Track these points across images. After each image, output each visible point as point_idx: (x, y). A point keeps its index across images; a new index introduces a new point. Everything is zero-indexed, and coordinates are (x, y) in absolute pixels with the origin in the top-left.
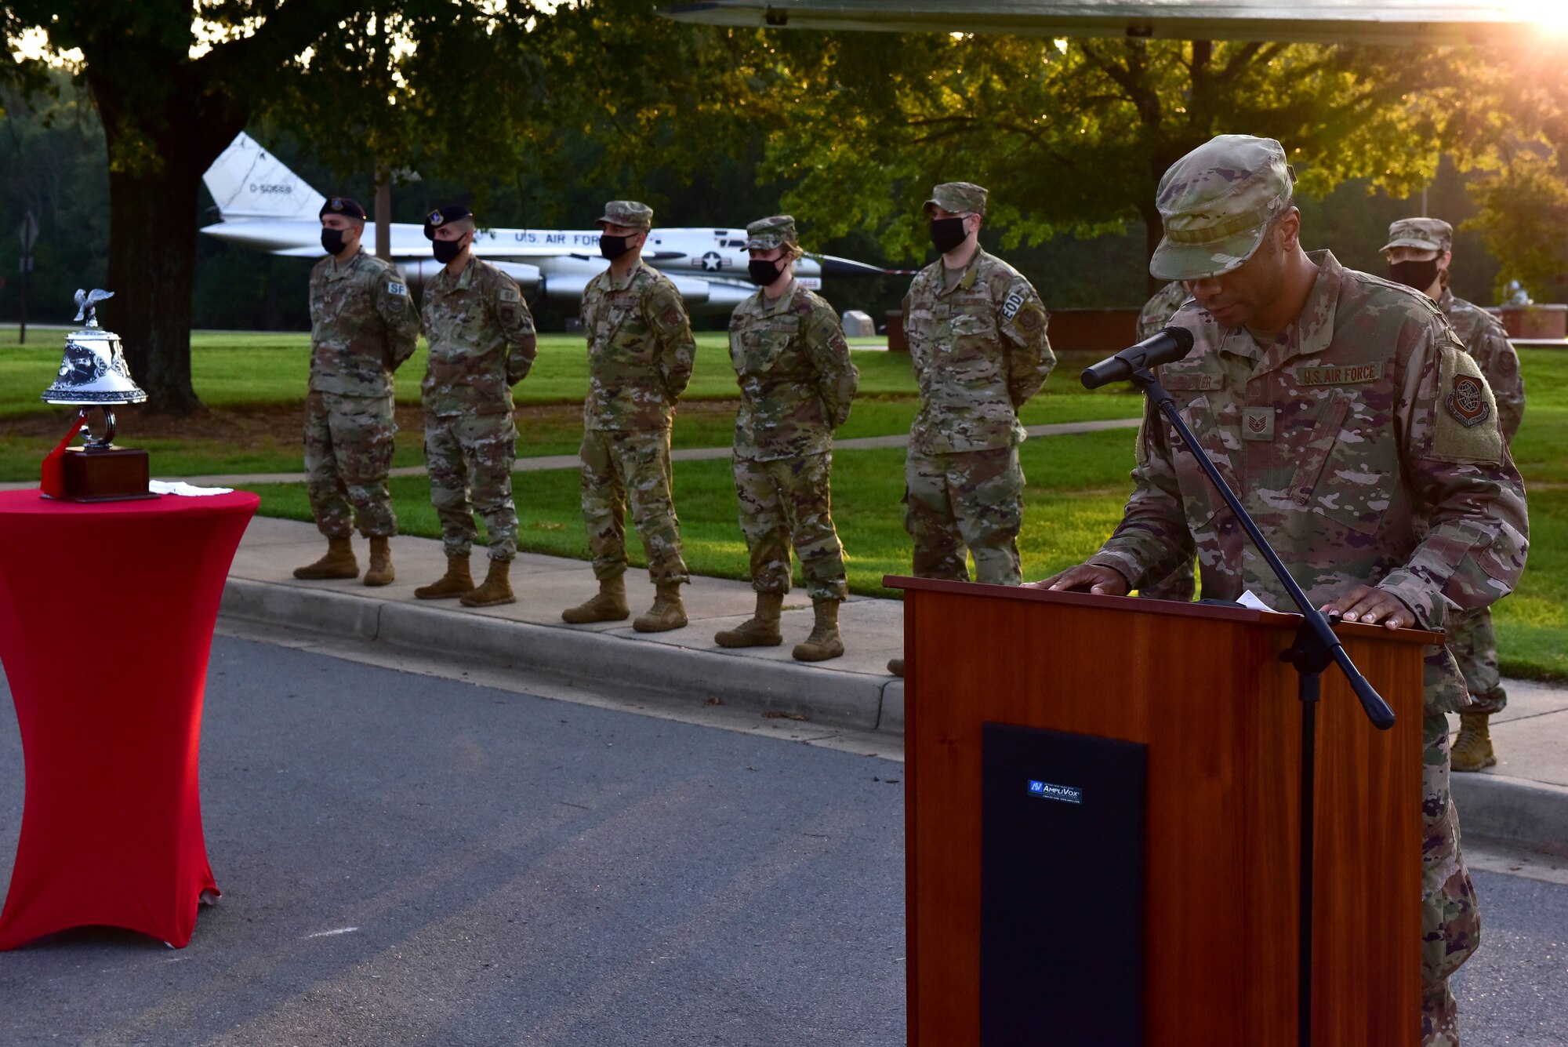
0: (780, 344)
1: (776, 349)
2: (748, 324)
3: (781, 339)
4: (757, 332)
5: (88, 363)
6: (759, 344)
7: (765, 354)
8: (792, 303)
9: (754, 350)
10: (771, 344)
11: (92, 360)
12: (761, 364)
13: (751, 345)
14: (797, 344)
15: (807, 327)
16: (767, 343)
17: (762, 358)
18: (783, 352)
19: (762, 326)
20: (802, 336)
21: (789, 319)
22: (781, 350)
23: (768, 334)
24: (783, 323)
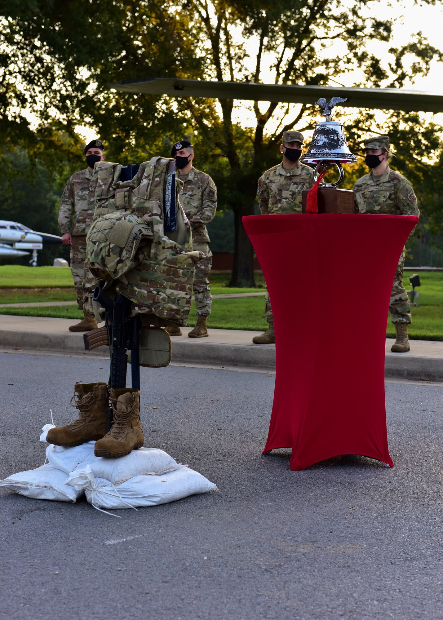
0: (384, 197)
1: (382, 199)
2: (365, 188)
3: (385, 194)
4: (371, 191)
5: (336, 138)
6: (372, 197)
7: (376, 202)
8: (390, 177)
9: (370, 200)
10: (380, 197)
11: (337, 136)
12: (374, 207)
13: (369, 198)
14: (393, 196)
15: (398, 189)
16: (377, 197)
17: (375, 204)
18: (386, 201)
19: (374, 189)
20: (396, 193)
21: (388, 185)
22: (385, 200)
23: (378, 192)
24: (385, 186)
